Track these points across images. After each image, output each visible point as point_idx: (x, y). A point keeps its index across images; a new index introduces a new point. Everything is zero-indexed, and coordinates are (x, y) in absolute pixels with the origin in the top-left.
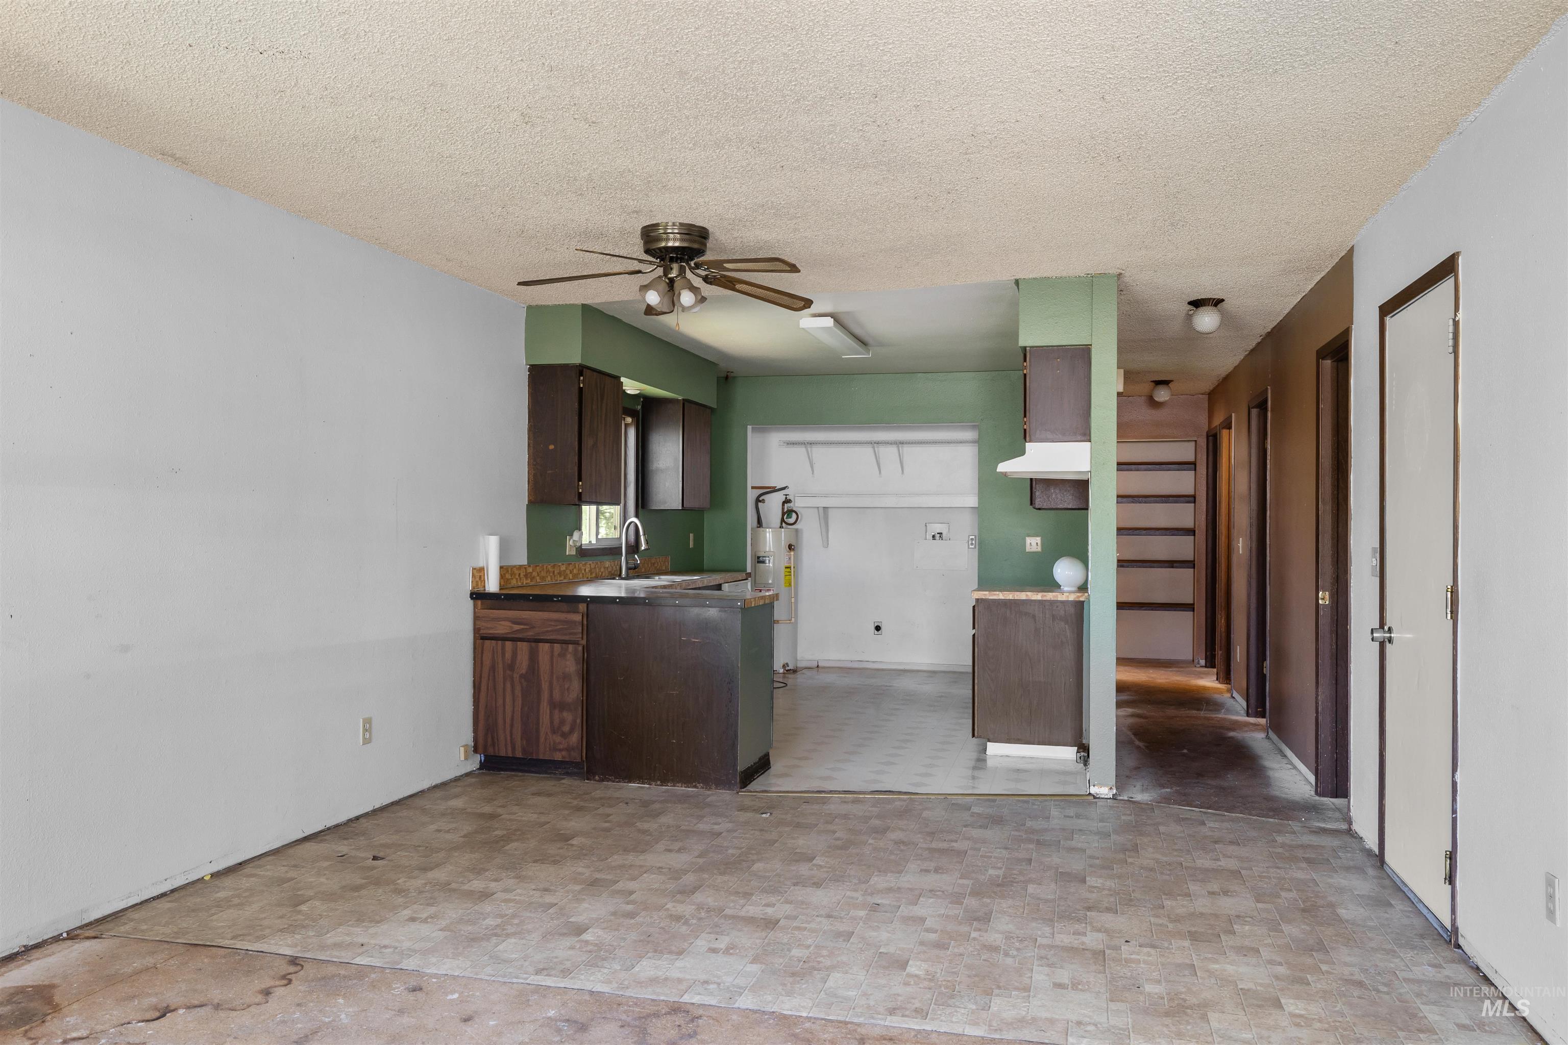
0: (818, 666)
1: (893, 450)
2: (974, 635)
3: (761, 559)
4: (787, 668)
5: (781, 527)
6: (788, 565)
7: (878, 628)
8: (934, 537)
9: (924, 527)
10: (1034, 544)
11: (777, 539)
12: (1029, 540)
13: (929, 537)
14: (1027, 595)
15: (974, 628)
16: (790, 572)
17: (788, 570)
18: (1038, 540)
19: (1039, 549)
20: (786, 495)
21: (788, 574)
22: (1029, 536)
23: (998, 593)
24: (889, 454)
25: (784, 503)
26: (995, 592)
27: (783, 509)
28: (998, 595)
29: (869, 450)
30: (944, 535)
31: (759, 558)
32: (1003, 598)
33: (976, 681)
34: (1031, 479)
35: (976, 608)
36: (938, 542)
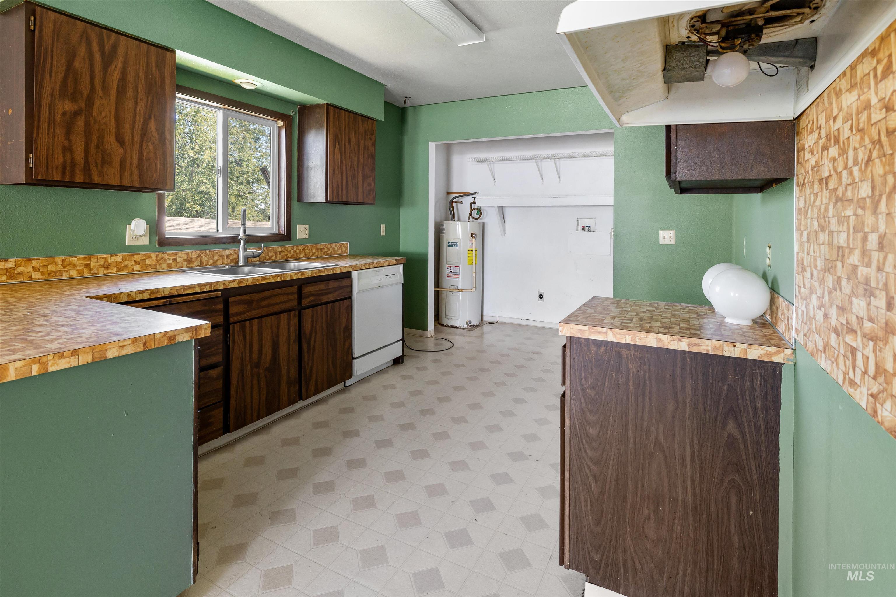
0: (498, 322)
1: (551, 163)
2: (563, 395)
3: (450, 244)
4: (470, 325)
5: (469, 221)
6: (471, 249)
7: (541, 297)
8: (583, 228)
9: (576, 222)
10: (667, 237)
11: (464, 229)
12: (662, 233)
13: (580, 228)
14: (659, 340)
15: (564, 383)
16: (472, 254)
17: (471, 252)
18: (672, 233)
19: (673, 242)
20: (474, 198)
21: (471, 255)
22: (662, 229)
23: (604, 330)
24: (548, 166)
25: (472, 203)
26: (600, 329)
27: (471, 207)
28: (606, 333)
29: (532, 165)
30: (592, 228)
31: (449, 243)
32: (614, 340)
33: (567, 475)
34: (668, 128)
35: (568, 351)
36: (587, 233)
